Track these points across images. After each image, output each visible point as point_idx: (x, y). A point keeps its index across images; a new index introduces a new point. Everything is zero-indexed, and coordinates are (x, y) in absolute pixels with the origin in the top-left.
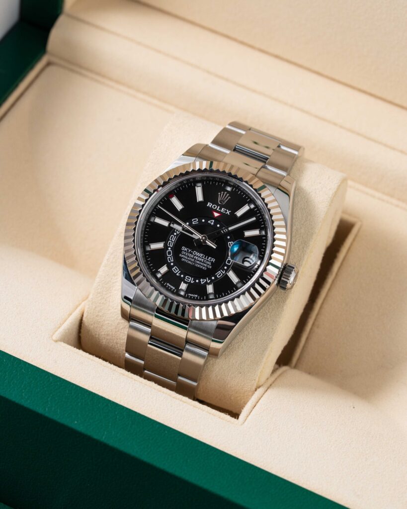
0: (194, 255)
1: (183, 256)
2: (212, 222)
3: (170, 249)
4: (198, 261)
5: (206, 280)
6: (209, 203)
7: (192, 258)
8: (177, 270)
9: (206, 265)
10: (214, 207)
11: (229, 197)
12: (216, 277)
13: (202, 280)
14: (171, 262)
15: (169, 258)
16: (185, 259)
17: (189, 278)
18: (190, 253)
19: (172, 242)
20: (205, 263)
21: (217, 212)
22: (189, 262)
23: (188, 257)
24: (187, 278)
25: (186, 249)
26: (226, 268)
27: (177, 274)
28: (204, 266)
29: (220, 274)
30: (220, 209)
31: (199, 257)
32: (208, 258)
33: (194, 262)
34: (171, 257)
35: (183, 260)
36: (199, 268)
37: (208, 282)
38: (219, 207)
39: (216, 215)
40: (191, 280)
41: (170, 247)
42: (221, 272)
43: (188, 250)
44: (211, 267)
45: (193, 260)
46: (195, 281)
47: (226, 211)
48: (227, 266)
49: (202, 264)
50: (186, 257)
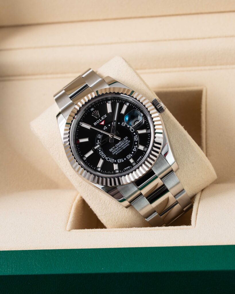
0: (118, 146)
1: (114, 153)
2: (105, 128)
3: (106, 158)
4: (122, 146)
5: (135, 148)
6: (94, 124)
7: (118, 149)
8: (120, 160)
9: (127, 143)
10: (98, 122)
11: (98, 111)
12: (136, 141)
13: (133, 150)
14: (114, 161)
15: (111, 161)
16: (117, 152)
17: (129, 156)
18: (115, 148)
19: (103, 154)
20: (126, 143)
21: (102, 122)
22: (120, 151)
23: (117, 150)
24: (128, 157)
25: (112, 149)
26: (134, 134)
27: (123, 161)
28: (127, 144)
29: (136, 138)
30: (101, 119)
31: (120, 144)
32: (124, 140)
33: (121, 149)
34: (111, 160)
35: (116, 154)
36: (126, 148)
37: (137, 147)
38: (99, 120)
39: (103, 123)
40: (130, 156)
41: (105, 157)
42: (136, 137)
43: (113, 148)
44: (130, 141)
45: (120, 148)
46: (132, 154)
47: (104, 117)
48: (134, 132)
49: (125, 145)
50: (116, 151)
